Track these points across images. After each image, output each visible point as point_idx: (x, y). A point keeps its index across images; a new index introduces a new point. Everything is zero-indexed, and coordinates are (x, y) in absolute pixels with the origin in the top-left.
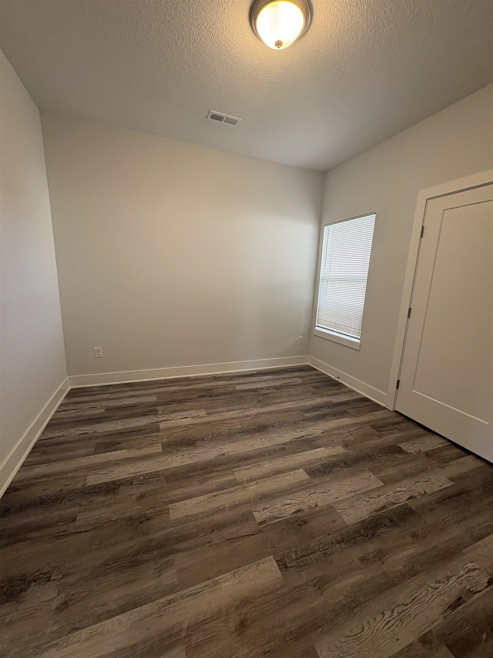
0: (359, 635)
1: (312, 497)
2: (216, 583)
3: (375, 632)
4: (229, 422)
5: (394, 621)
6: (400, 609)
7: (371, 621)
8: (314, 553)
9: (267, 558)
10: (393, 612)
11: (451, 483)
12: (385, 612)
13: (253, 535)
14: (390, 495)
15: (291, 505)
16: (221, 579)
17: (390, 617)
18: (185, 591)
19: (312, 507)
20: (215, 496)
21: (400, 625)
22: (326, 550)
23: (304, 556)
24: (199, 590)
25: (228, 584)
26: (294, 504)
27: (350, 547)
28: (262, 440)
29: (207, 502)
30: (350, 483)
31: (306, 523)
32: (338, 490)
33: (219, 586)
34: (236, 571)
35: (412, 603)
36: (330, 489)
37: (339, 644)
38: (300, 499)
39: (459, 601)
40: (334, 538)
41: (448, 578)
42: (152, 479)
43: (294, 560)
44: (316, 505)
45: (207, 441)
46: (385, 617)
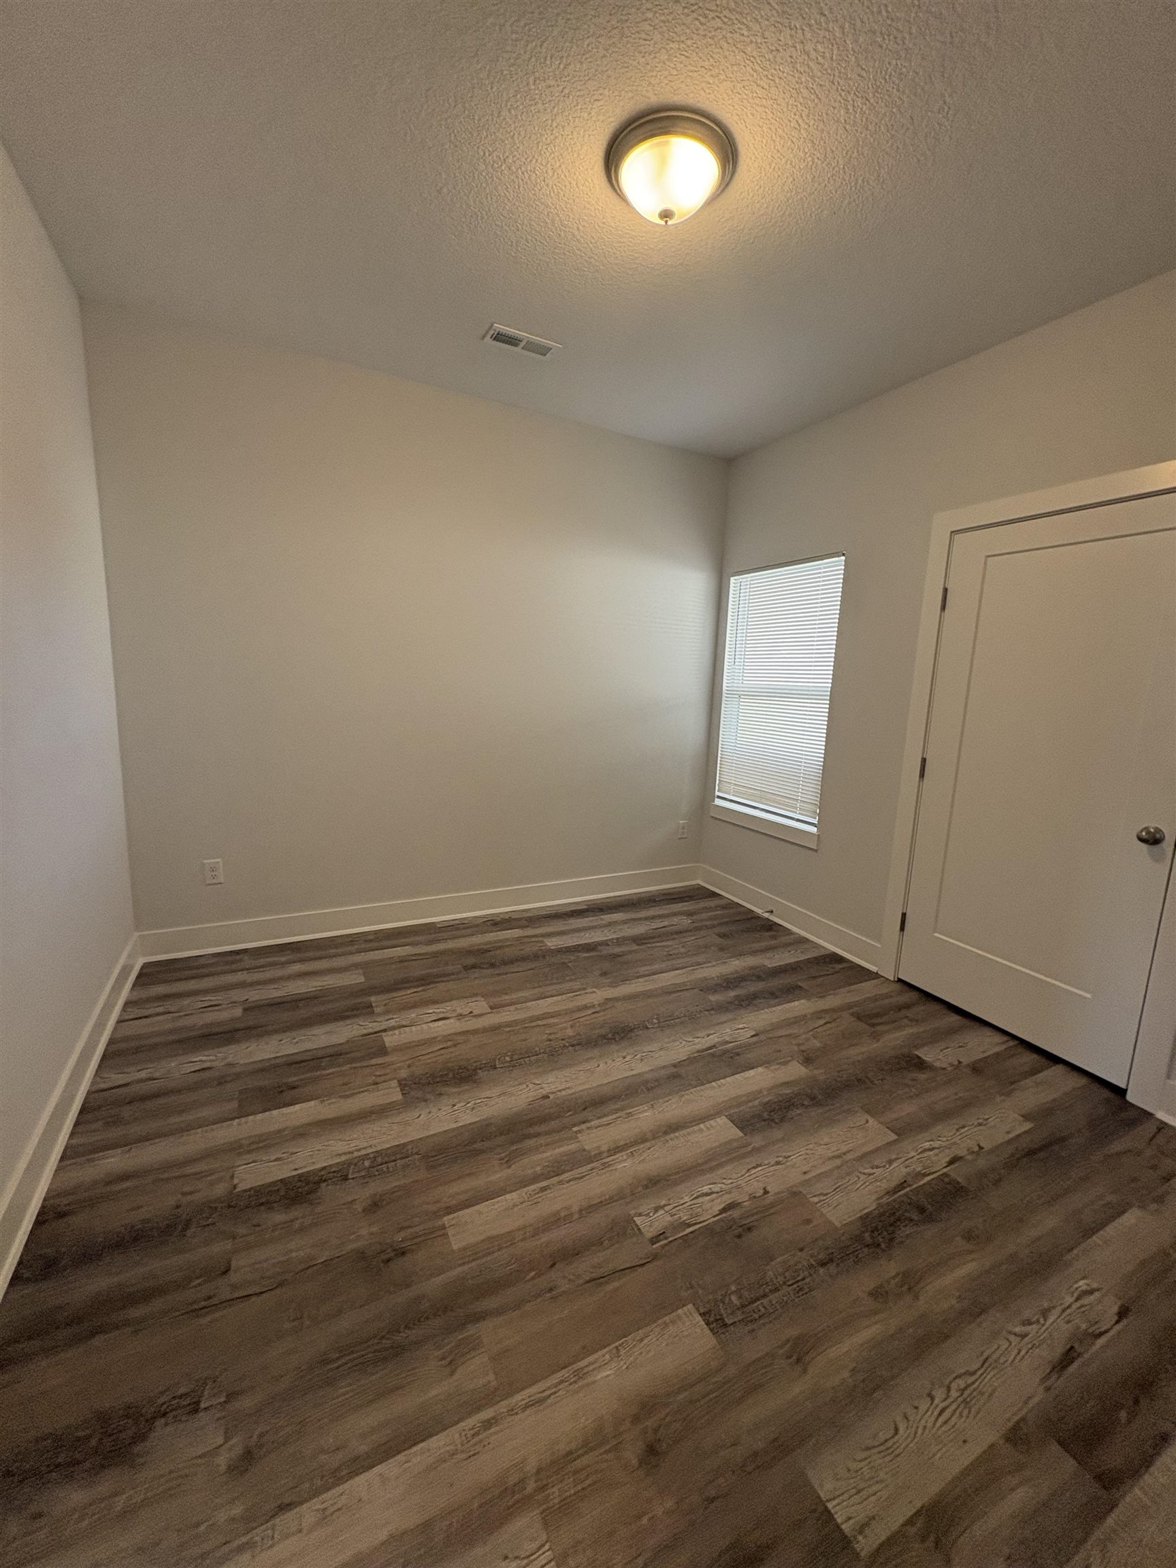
0: (890, 1443)
1: (754, 1176)
2: (580, 1375)
3: (920, 1431)
4: (545, 1022)
5: (954, 1407)
6: (961, 1383)
7: (910, 1411)
8: (777, 1290)
9: (680, 1311)
10: (949, 1389)
11: (1027, 1126)
12: (933, 1393)
13: (643, 1265)
14: (912, 1157)
15: (714, 1195)
16: (590, 1364)
17: (945, 1400)
18: (518, 1397)
19: (758, 1195)
20: (543, 1189)
21: (966, 1412)
22: (799, 1281)
23: (757, 1299)
24: (548, 1393)
25: (609, 1373)
26: (718, 1193)
27: (847, 1271)
28: (627, 1059)
29: (530, 1203)
30: (826, 1140)
31: (749, 1229)
32: (807, 1156)
33: (590, 1380)
34: (620, 1345)
35: (982, 1370)
36: (789, 1154)
37: (854, 1466)
38: (730, 1181)
39: (1069, 1357)
40: (812, 1256)
41: (1045, 1313)
42: (393, 1163)
43: (738, 1309)
44: (766, 1192)
45: (502, 1070)
46: (936, 1402)
